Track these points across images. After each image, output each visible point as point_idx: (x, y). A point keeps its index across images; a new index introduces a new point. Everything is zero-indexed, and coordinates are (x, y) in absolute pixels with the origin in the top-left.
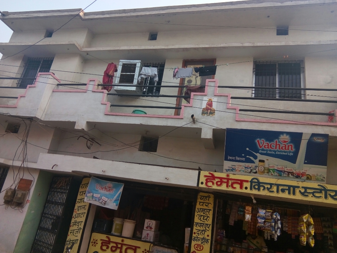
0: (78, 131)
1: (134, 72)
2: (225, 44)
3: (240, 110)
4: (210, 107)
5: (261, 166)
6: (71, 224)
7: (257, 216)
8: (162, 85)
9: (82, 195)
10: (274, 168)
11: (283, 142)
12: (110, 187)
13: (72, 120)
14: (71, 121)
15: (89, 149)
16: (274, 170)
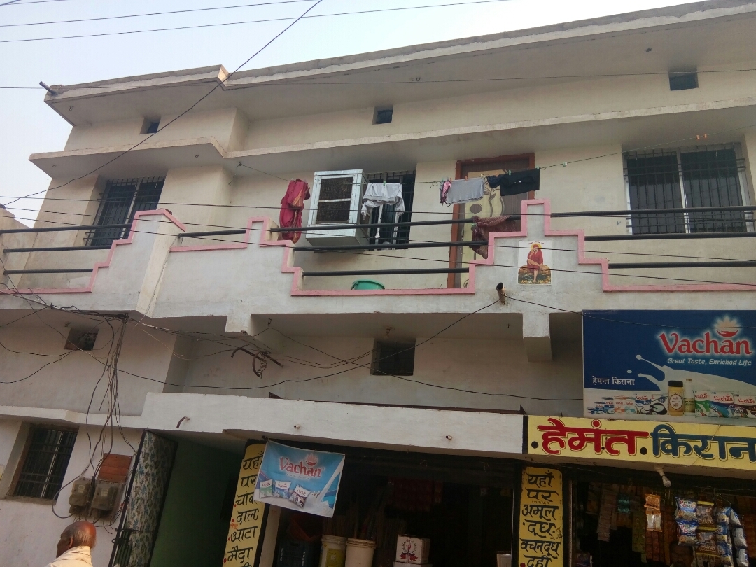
0: (233, 336)
1: (349, 196)
2: (553, 119)
3: (612, 266)
4: (536, 264)
5: (675, 396)
6: (227, 556)
7: (677, 517)
8: (413, 220)
9: (247, 484)
10: (706, 399)
11: (722, 335)
12: (311, 464)
13: (217, 312)
14: (217, 315)
15: (259, 376)
16: (708, 404)
